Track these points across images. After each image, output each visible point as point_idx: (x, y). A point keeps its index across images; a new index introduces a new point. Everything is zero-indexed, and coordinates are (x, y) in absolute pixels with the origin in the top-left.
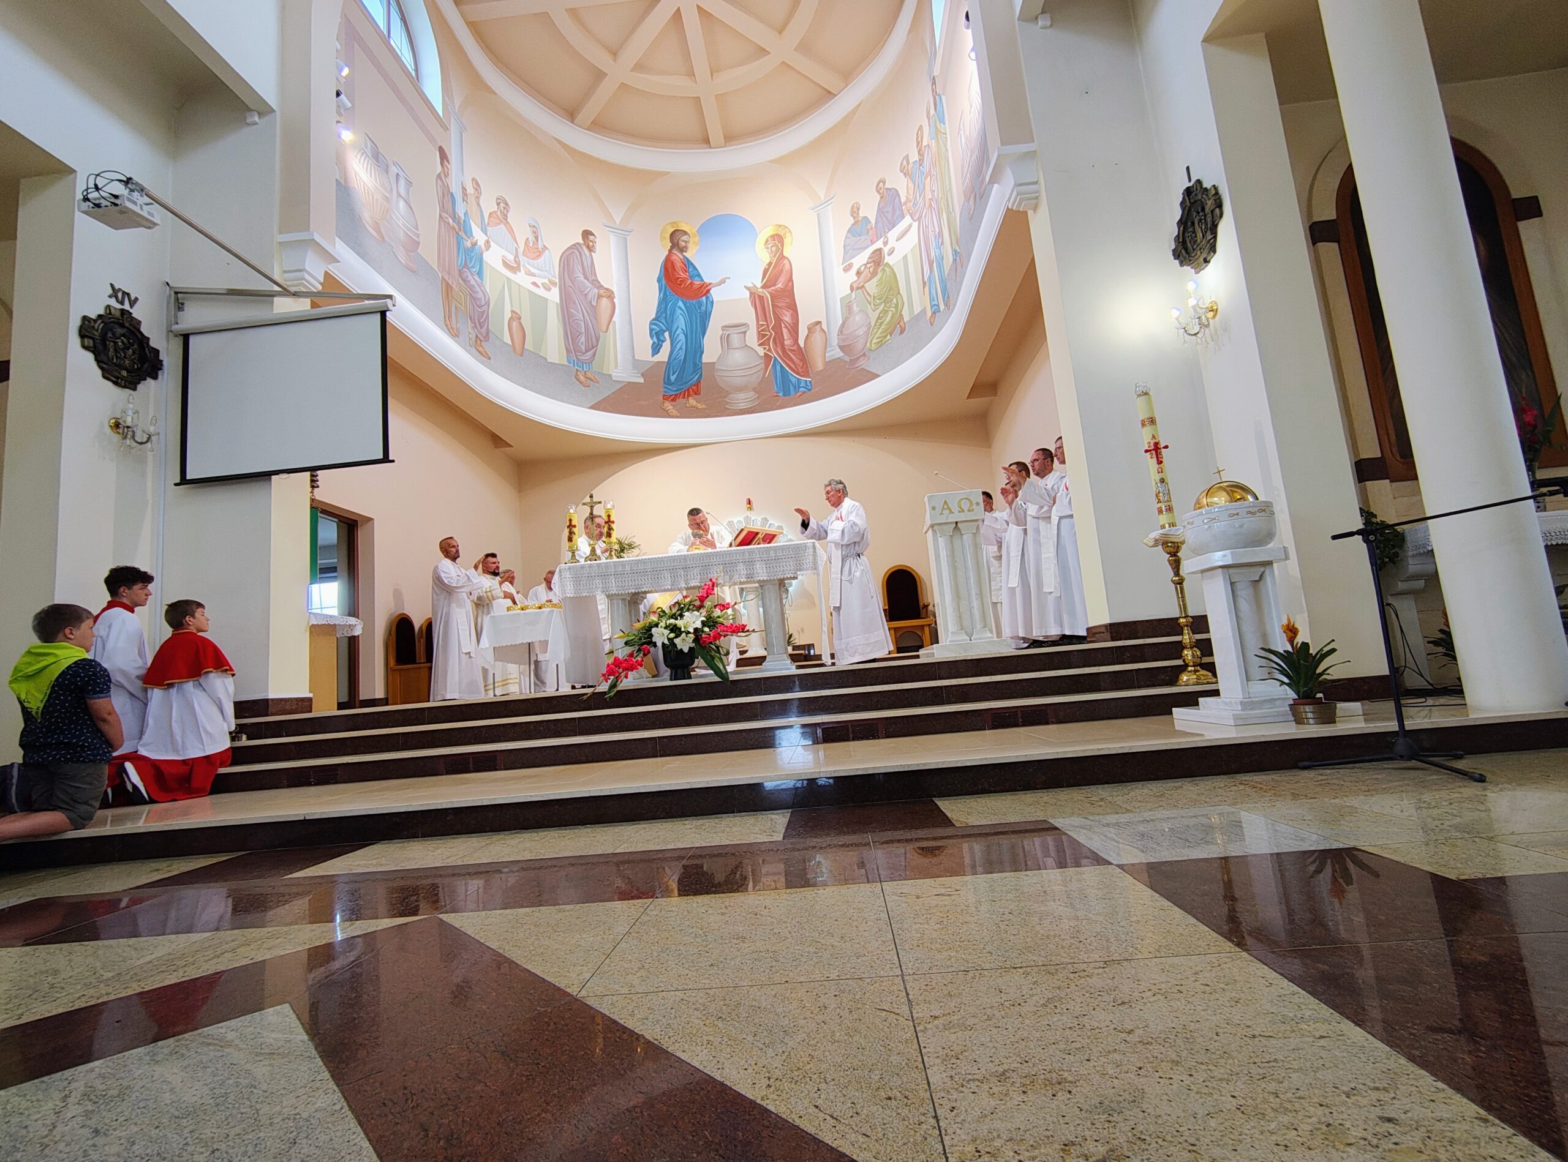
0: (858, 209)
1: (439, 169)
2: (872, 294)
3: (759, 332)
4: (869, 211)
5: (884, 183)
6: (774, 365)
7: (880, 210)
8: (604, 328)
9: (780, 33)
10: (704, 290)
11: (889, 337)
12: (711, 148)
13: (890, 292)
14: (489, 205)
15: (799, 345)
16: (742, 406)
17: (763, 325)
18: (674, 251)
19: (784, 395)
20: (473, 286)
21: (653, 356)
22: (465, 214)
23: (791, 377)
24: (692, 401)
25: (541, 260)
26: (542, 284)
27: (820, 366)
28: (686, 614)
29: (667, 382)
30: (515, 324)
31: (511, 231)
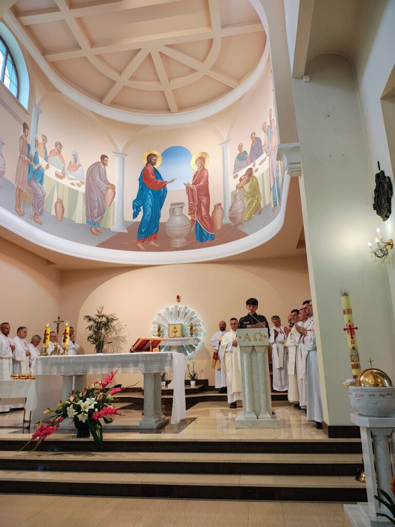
0: (242, 147)
1: (22, 133)
2: (246, 191)
3: (190, 207)
4: (247, 148)
5: (254, 133)
6: (196, 226)
7: (252, 149)
8: (108, 205)
9: (203, 61)
10: (164, 185)
11: (253, 215)
12: (171, 113)
13: (255, 192)
14: (50, 146)
15: (209, 215)
16: (178, 246)
17: (192, 204)
18: (149, 165)
19: (200, 241)
20: (36, 189)
21: (133, 219)
22: (36, 153)
23: (204, 232)
24: (152, 243)
25: (77, 172)
26: (77, 184)
27: (219, 227)
28: (88, 399)
29: (140, 232)
30: (59, 205)
31: (62, 158)
